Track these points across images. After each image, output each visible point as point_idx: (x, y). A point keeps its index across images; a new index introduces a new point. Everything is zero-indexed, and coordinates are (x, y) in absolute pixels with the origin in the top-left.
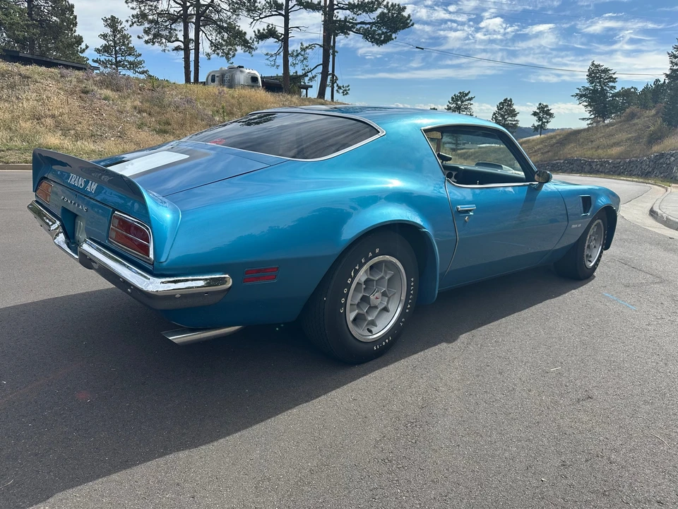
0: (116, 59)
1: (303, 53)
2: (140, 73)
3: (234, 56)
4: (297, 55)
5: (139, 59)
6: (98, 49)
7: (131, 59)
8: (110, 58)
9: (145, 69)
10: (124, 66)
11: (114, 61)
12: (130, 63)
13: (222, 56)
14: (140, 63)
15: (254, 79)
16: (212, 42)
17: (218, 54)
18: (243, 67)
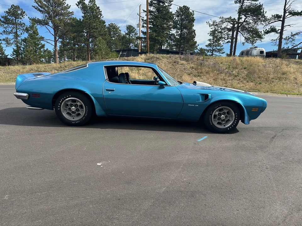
0: (213, 48)
1: (292, 37)
2: (222, 53)
3: (256, 42)
4: (289, 39)
5: (222, 48)
6: (207, 45)
7: (218, 48)
8: (211, 48)
9: (224, 52)
10: (216, 51)
11: (212, 49)
12: (218, 49)
13: (250, 43)
14: (222, 49)
15: (262, 52)
16: (245, 38)
17: (248, 42)
18: (257, 47)
